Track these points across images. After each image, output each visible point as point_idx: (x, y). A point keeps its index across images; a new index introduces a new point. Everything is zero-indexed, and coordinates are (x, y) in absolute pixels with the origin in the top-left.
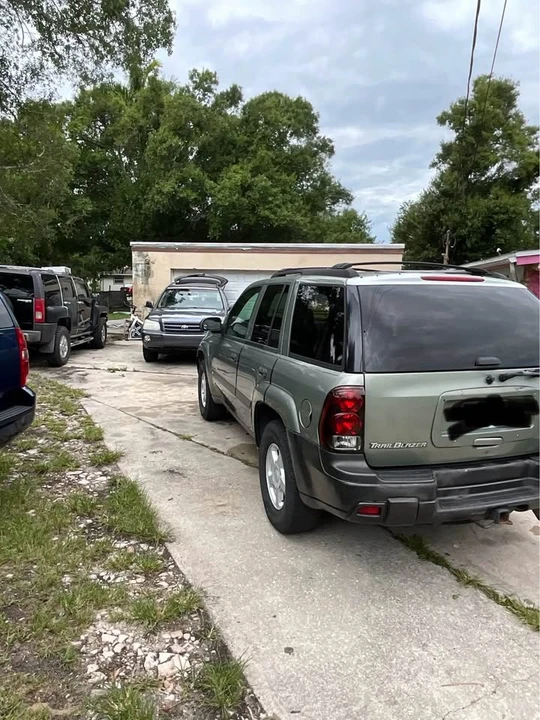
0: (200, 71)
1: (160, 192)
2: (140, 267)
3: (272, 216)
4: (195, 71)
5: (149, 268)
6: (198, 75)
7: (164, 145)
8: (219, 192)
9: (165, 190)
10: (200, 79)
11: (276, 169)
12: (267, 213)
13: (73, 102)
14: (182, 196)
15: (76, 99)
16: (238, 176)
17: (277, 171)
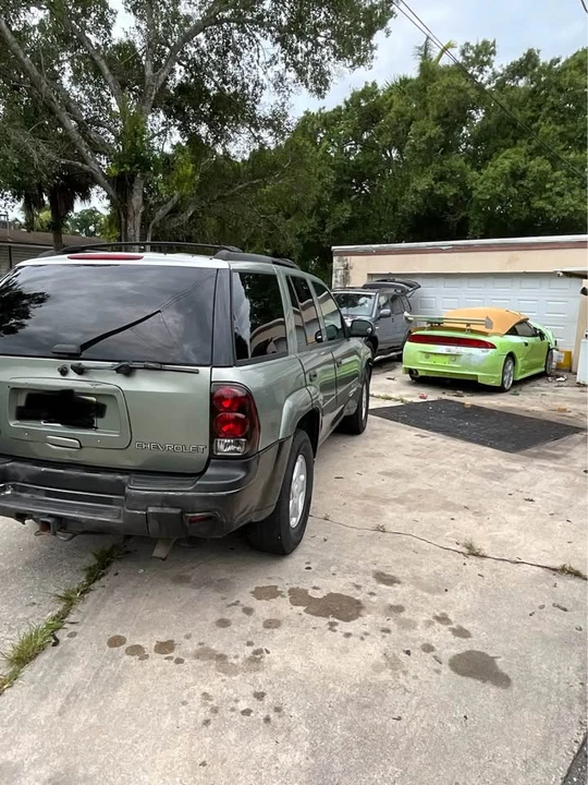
0: (473, 44)
1: (416, 191)
2: (340, 273)
3: (549, 207)
4: (468, 44)
5: (347, 273)
6: (472, 48)
7: (424, 138)
8: (482, 183)
9: (419, 189)
10: (475, 52)
11: (562, 146)
12: (541, 204)
13: (344, 107)
14: (439, 192)
15: (346, 102)
16: (507, 162)
17: (564, 150)
